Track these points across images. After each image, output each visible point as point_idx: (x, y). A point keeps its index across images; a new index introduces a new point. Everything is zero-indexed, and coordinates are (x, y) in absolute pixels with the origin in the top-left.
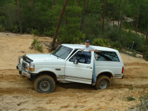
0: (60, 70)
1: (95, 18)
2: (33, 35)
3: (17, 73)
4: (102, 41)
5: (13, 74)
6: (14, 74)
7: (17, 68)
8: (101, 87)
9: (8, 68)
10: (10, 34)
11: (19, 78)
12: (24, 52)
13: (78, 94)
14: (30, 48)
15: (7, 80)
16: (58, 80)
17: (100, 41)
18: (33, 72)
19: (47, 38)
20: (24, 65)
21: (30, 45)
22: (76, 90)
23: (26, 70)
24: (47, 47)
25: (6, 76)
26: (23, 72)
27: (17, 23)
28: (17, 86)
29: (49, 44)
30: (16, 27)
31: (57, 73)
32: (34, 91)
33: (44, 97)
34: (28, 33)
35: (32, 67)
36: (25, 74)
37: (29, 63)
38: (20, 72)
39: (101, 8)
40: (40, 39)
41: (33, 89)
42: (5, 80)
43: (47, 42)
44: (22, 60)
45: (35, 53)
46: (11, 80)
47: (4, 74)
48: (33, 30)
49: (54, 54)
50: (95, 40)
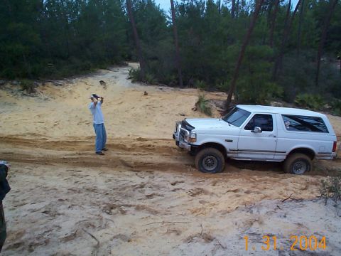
0: (231, 141)
1: (304, 57)
2: (198, 89)
3: (173, 144)
4: (312, 98)
5: (168, 145)
6: (170, 145)
7: (174, 137)
8: (294, 171)
9: (162, 137)
10: (165, 88)
11: (176, 151)
12: (184, 115)
13: (256, 177)
14: (193, 109)
15: (160, 152)
16: (229, 155)
17: (309, 98)
18: (195, 144)
19: (221, 93)
20: (183, 133)
21: (193, 105)
22: (255, 171)
23: (186, 140)
24: (218, 108)
25: (159, 147)
26: (181, 143)
27: (175, 71)
28: (172, 162)
29: (221, 104)
30: (174, 77)
31: (227, 146)
32: (194, 169)
33: (207, 178)
34: (192, 86)
35: (193, 136)
36: (184, 145)
37: (190, 130)
38: (177, 143)
39: (318, 39)
40: (209, 96)
41: (194, 166)
42: (157, 152)
43: (219, 100)
44: (180, 126)
45: (200, 117)
46: (164, 154)
47: (155, 144)
48: (198, 81)
49: (225, 119)
50: (300, 97)
